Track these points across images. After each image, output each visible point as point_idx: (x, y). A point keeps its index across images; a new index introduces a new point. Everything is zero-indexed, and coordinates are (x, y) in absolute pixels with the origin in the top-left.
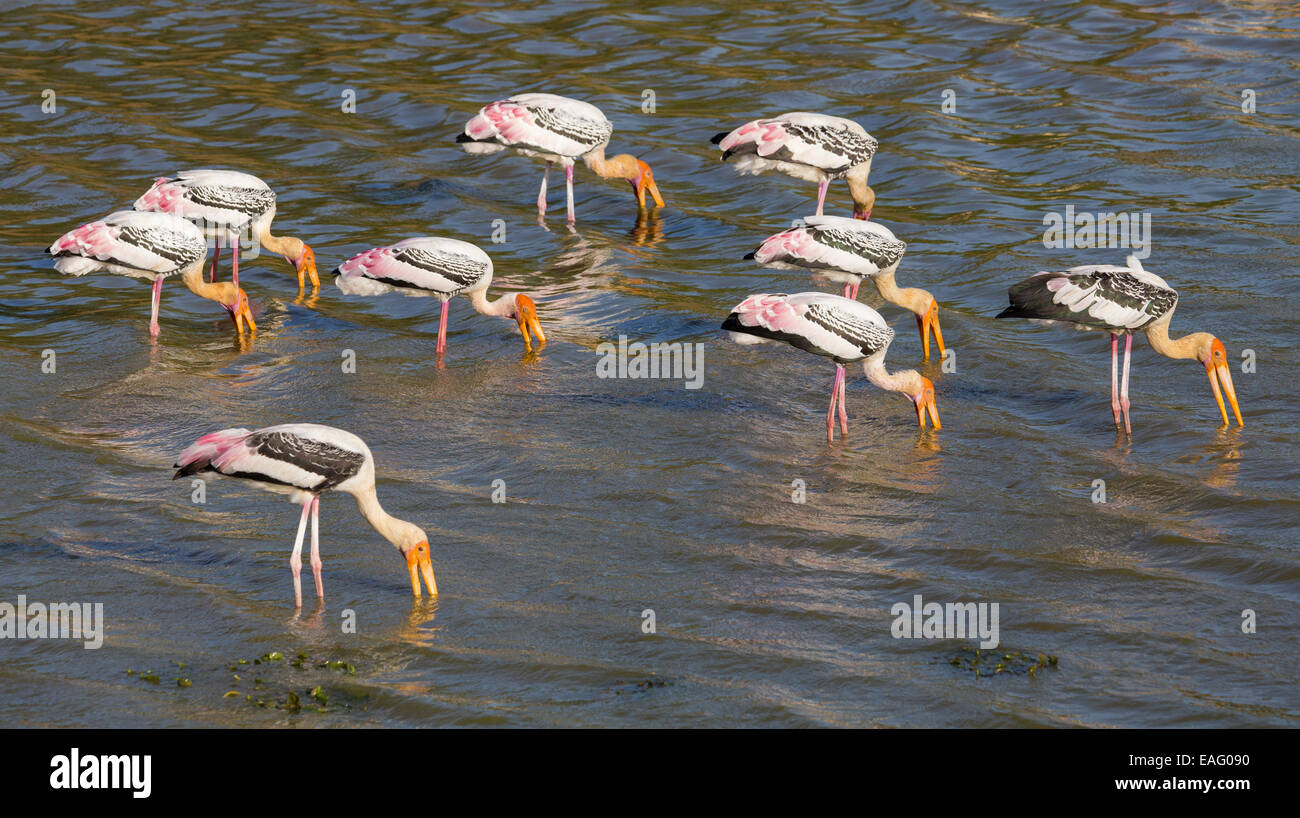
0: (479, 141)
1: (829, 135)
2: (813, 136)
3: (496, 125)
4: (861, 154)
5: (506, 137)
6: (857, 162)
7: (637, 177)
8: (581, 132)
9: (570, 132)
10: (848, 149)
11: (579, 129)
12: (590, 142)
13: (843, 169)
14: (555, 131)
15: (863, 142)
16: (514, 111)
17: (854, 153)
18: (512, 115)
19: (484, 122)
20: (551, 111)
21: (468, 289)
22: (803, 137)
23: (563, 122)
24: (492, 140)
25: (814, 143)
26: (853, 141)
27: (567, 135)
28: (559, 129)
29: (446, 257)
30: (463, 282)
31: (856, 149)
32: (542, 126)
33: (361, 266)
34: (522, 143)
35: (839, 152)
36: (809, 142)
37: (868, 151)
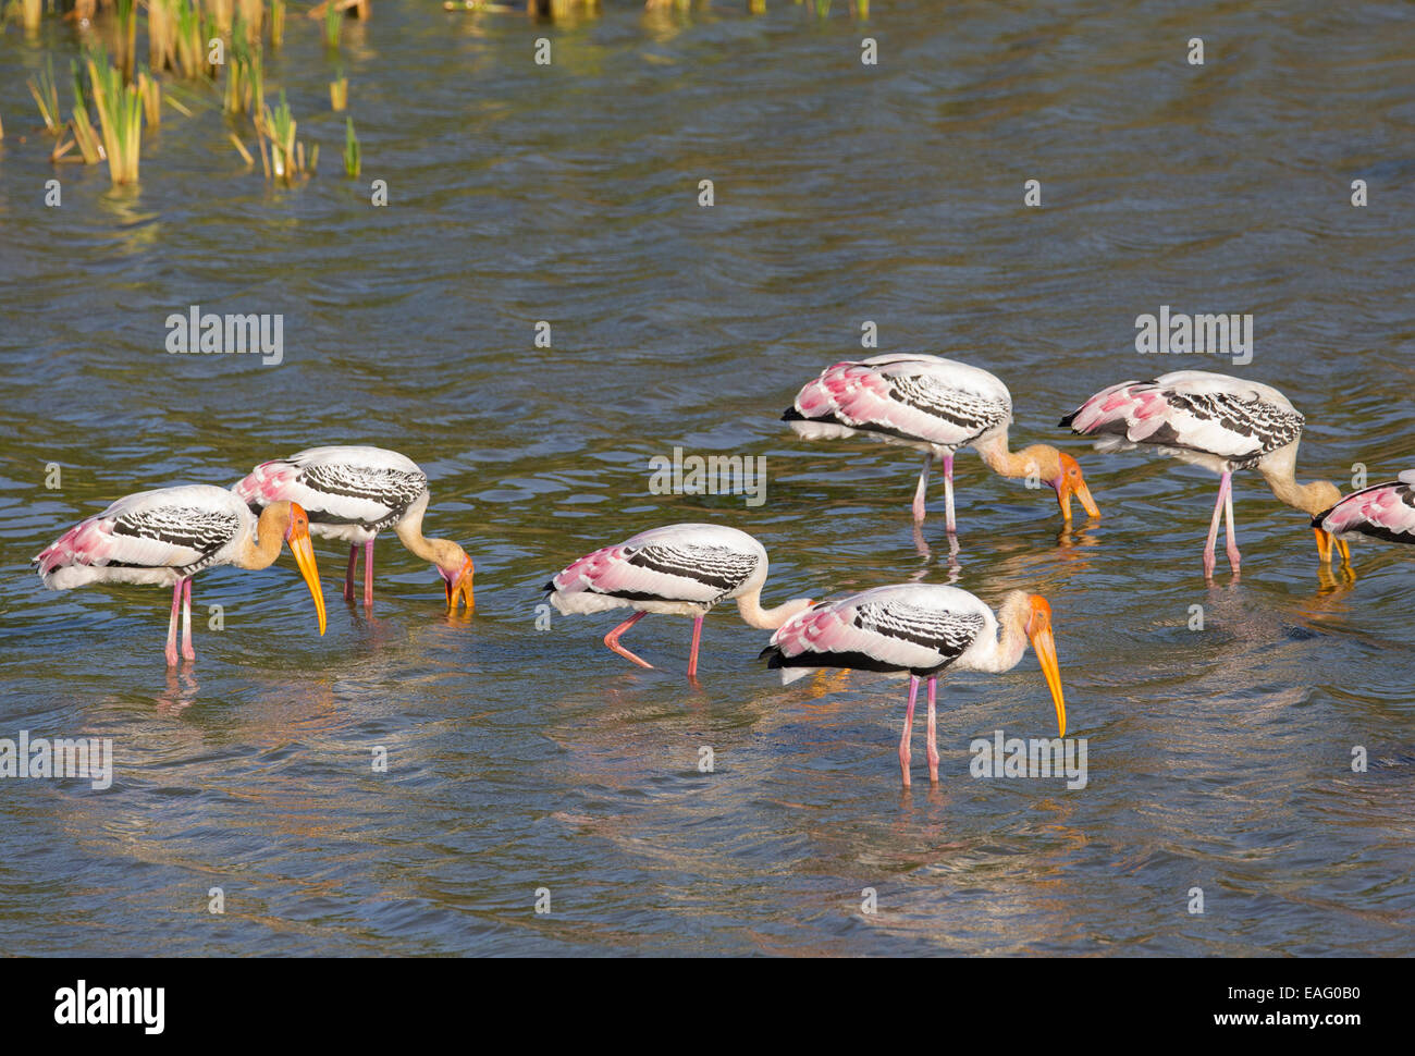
0: (811, 419)
1: (1230, 406)
2: (1207, 408)
3: (835, 398)
4: (1277, 434)
5: (848, 414)
6: (1272, 445)
7: (1057, 477)
8: (959, 410)
9: (942, 409)
10: (1259, 426)
11: (956, 406)
12: (973, 424)
13: (1252, 455)
14: (919, 407)
15: (1282, 418)
16: (863, 378)
17: (1268, 433)
18: (858, 384)
19: (819, 392)
20: (915, 378)
21: (734, 593)
22: (1193, 410)
23: (932, 395)
24: (829, 418)
25: (1208, 417)
26: (1265, 416)
27: (938, 414)
28: (926, 403)
29: (698, 554)
30: (726, 586)
31: (1271, 428)
32: (900, 399)
33: (583, 577)
34: (871, 423)
35: (1246, 431)
36: (1202, 416)
37: (1288, 430)
